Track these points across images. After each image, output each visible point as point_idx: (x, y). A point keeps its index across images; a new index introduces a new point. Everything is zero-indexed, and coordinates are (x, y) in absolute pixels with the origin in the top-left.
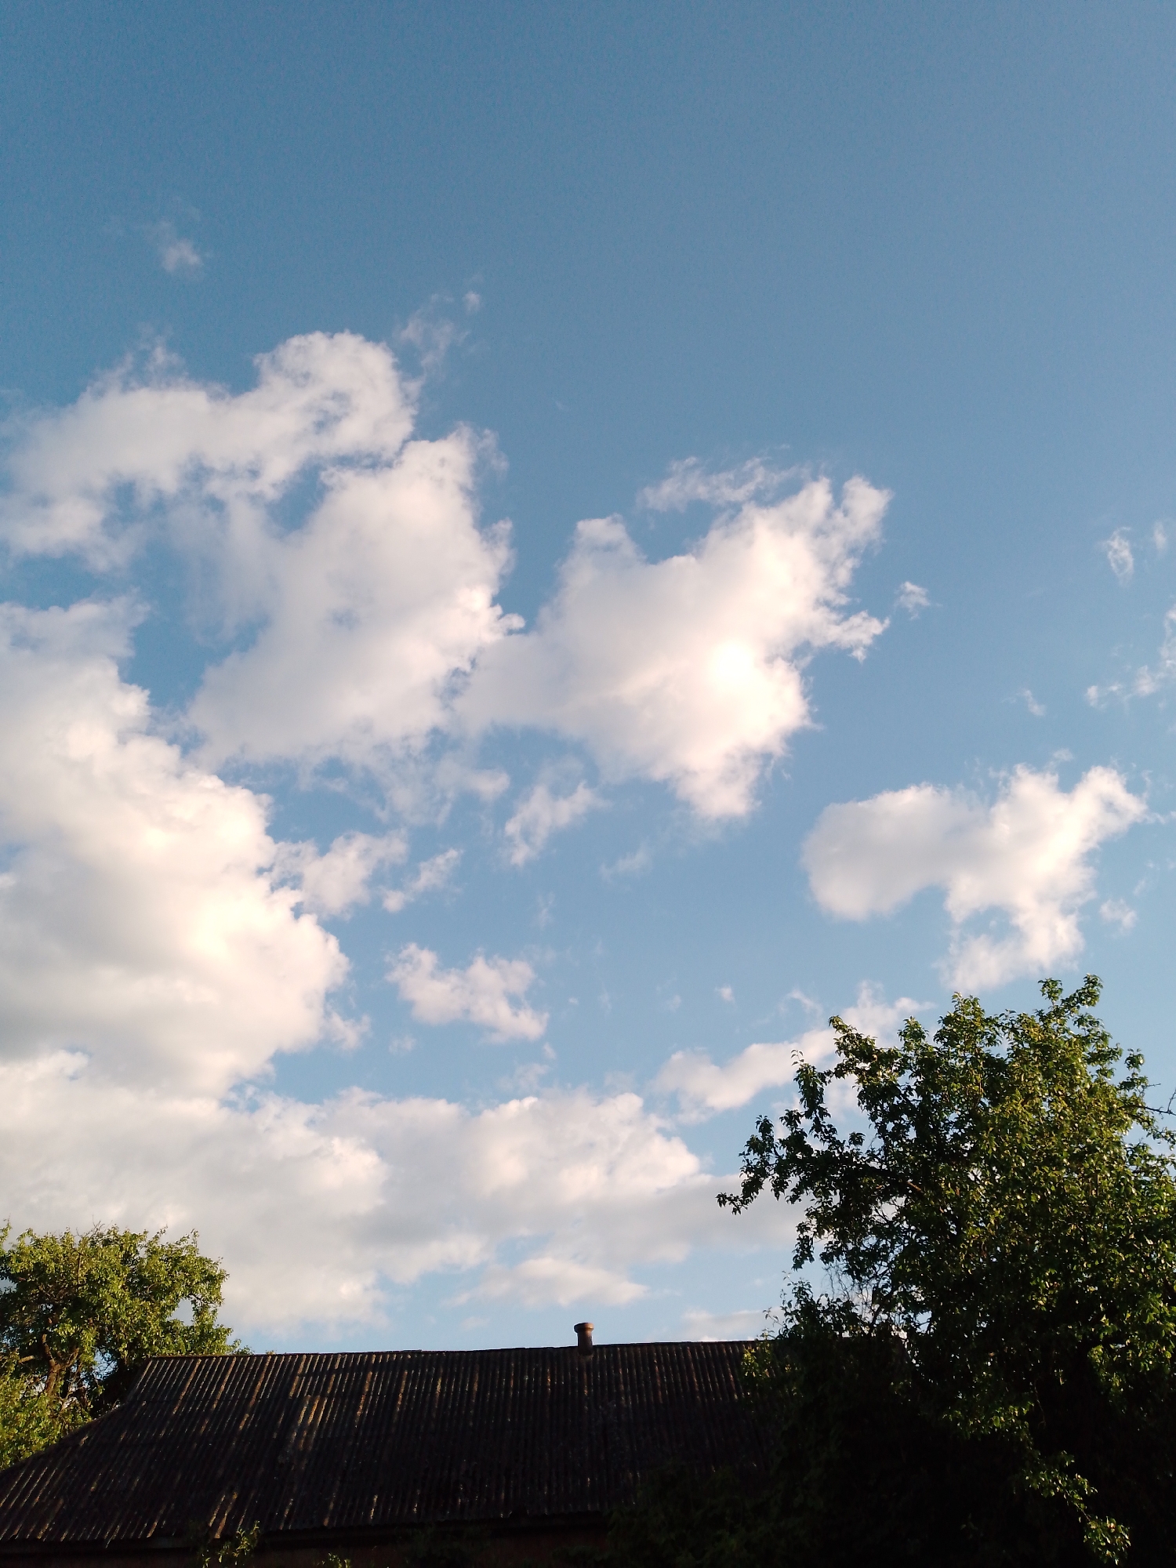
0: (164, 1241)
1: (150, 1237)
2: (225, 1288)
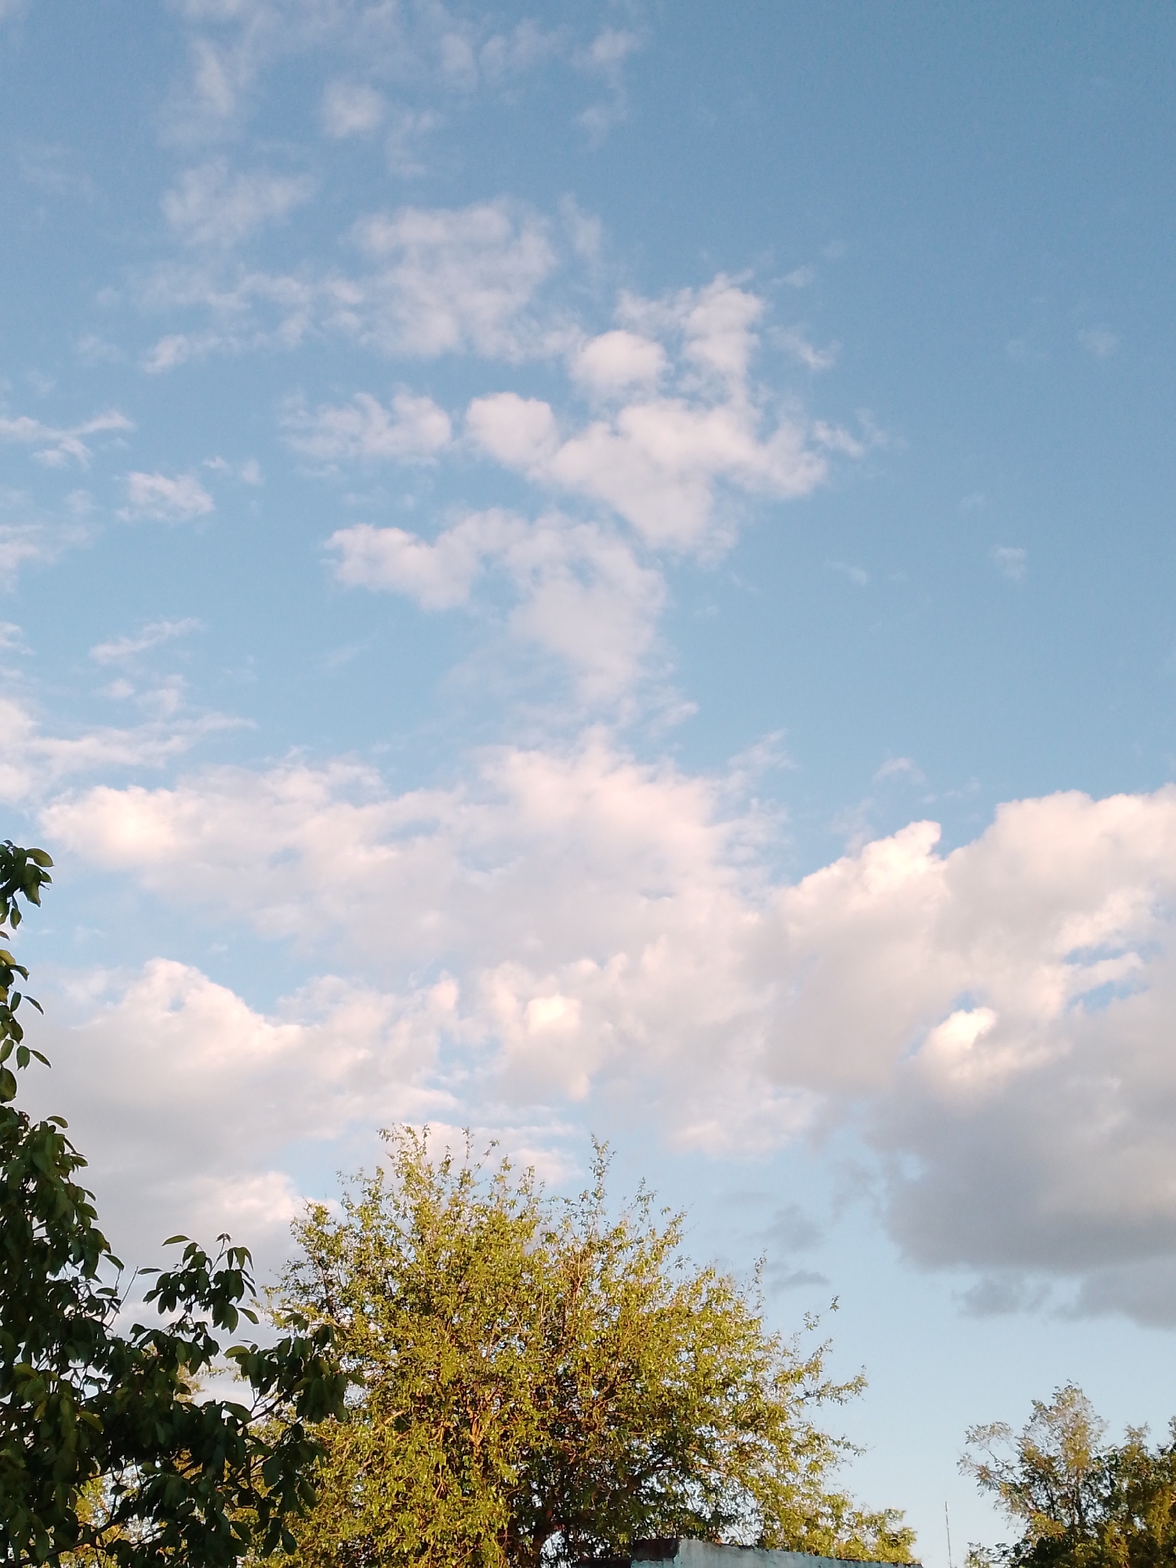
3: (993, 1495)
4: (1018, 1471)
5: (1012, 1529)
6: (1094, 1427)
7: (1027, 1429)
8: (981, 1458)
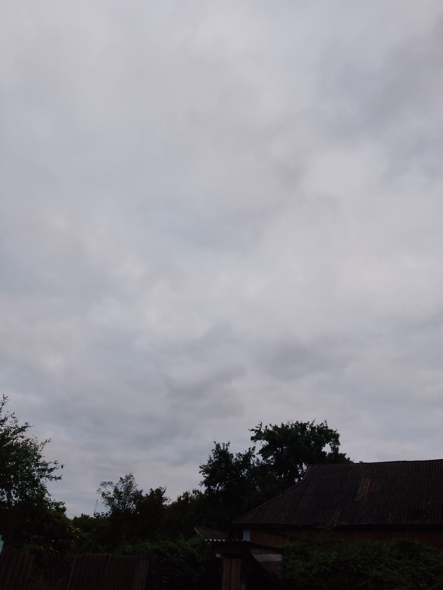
0: (315, 425)
1: (310, 423)
2: (340, 439)
3: (103, 500)
4: (112, 493)
5: (106, 509)
6: (134, 485)
7: (118, 484)
8: (103, 490)
